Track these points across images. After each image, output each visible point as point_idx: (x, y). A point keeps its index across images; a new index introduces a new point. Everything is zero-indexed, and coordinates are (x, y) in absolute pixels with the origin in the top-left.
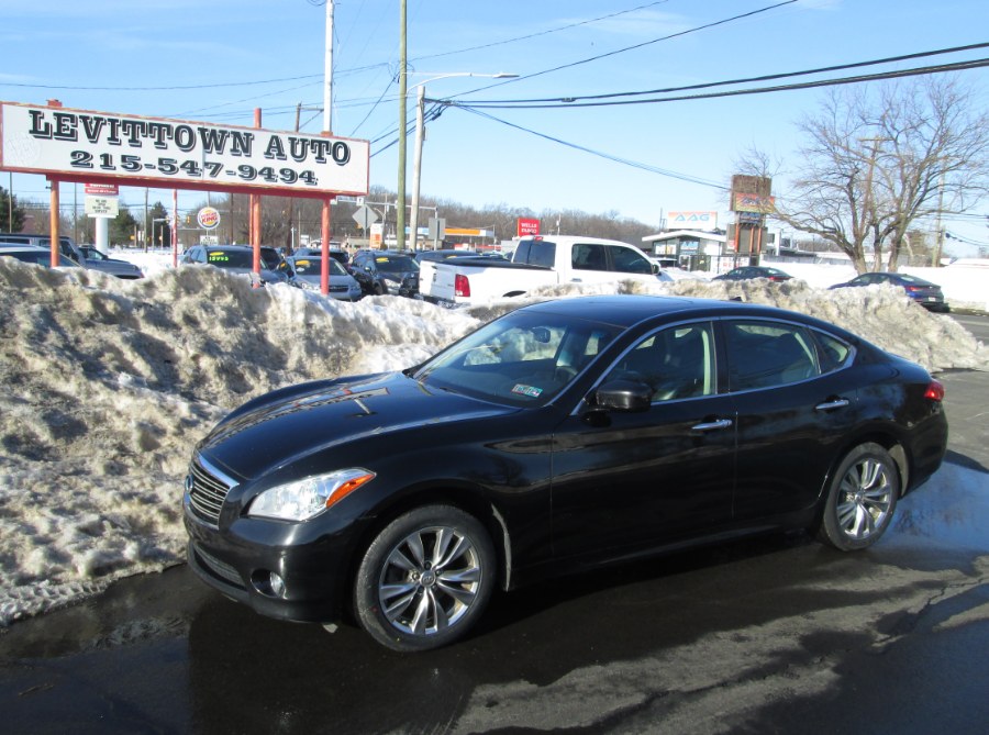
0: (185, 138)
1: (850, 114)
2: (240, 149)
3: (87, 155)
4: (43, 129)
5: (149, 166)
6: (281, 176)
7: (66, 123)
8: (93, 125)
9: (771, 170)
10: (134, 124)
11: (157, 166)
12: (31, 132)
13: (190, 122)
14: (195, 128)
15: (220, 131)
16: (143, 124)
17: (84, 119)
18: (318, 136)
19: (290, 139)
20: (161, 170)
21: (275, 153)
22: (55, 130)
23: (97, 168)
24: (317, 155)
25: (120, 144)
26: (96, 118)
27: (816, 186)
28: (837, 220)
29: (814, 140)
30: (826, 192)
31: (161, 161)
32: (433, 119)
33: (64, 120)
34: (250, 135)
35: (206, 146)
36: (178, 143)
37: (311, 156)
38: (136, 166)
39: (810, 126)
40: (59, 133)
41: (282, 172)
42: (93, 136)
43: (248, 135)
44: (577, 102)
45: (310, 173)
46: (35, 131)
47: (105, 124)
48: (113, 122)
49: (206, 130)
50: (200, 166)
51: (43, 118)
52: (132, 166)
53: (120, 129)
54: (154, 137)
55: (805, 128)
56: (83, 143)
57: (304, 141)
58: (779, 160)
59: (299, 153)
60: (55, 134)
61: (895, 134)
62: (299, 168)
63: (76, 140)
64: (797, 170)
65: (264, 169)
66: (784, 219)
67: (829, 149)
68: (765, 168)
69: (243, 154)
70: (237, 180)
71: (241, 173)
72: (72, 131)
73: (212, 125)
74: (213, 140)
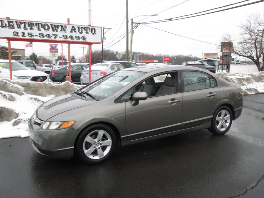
0: (46, 27)
1: (255, 23)
2: (63, 30)
3: (17, 33)
4: (4, 25)
5: (36, 36)
6: (75, 38)
7: (11, 23)
8: (19, 24)
9: (232, 39)
10: (31, 23)
11: (38, 36)
12: (1, 26)
13: (48, 23)
14: (49, 24)
15: (57, 25)
16: (34, 23)
17: (16, 22)
19: (78, 27)
20: (40, 37)
21: (73, 31)
22: (8, 26)
23: (21, 36)
24: (86, 32)
25: (27, 29)
26: (20, 22)
27: (245, 43)
28: (251, 53)
29: (244, 30)
30: (248, 45)
31: (39, 34)
32: (136, 28)
34: (66, 26)
35: (53, 30)
36: (44, 29)
37: (84, 32)
38: (32, 36)
40: (9, 26)
41: (76, 37)
42: (19, 27)
43: (65, 26)
44: (172, 19)
45: (84, 37)
46: (2, 26)
47: (22, 24)
48: (25, 23)
49: (53, 25)
50: (51, 35)
51: (4, 22)
52: (31, 36)
53: (27, 25)
54: (37, 27)
55: (242, 27)
56: (16, 29)
57: (82, 28)
58: (234, 37)
59: (81, 31)
60: (8, 27)
62: (81, 36)
63: (14, 28)
64: (239, 39)
65: (70, 36)
66: (235, 53)
67: (249, 33)
68: (230, 39)
69: (64, 32)
70: (62, 39)
71: (63, 37)
72: (13, 26)
73: (54, 23)
74: (55, 28)
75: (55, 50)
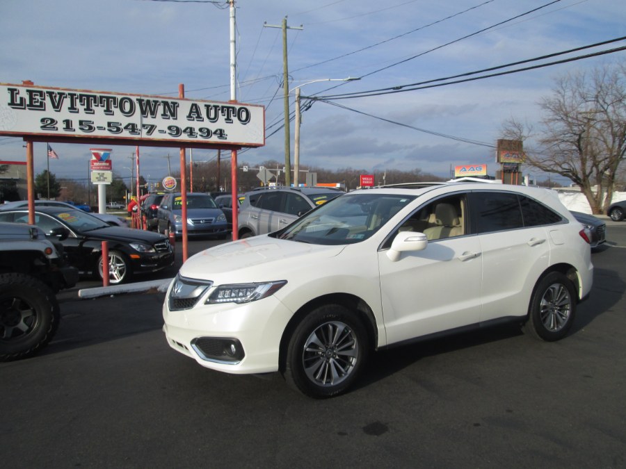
0: (127, 107)
1: (574, 96)
2: (169, 114)
3: (53, 121)
4: (18, 102)
5: (100, 128)
6: (199, 133)
7: (36, 97)
8: (57, 98)
9: (525, 133)
10: (88, 97)
11: (107, 128)
12: (9, 104)
13: (131, 95)
14: (134, 99)
15: (154, 101)
16: (95, 97)
17: (51, 94)
18: (226, 103)
19: (205, 105)
20: (110, 130)
21: (195, 116)
22: (28, 102)
23: (61, 130)
24: (226, 117)
25: (78, 112)
26: (59, 93)
27: (556, 142)
29: (552, 113)
30: (563, 146)
31: (109, 124)
32: (306, 110)
33: (35, 95)
34: (176, 103)
35: (143, 112)
36: (122, 111)
37: (222, 118)
38: (91, 128)
39: (548, 105)
40: (31, 105)
41: (201, 130)
42: (57, 107)
43: (174, 103)
45: (221, 130)
47: (66, 97)
48: (72, 96)
49: (143, 100)
50: (139, 127)
51: (18, 93)
52: (87, 128)
53: (78, 101)
54: (104, 106)
55: (544, 106)
56: (50, 112)
57: (216, 107)
58: (530, 127)
59: (212, 116)
60: (28, 106)
61: (605, 106)
62: (213, 127)
63: (44, 110)
64: (543, 133)
65: (187, 128)
66: (535, 165)
67: (562, 119)
68: (521, 133)
69: (171, 118)
70: (167, 137)
71: (169, 131)
72: (41, 103)
73: (147, 96)
74: (148, 107)
75: (104, 164)
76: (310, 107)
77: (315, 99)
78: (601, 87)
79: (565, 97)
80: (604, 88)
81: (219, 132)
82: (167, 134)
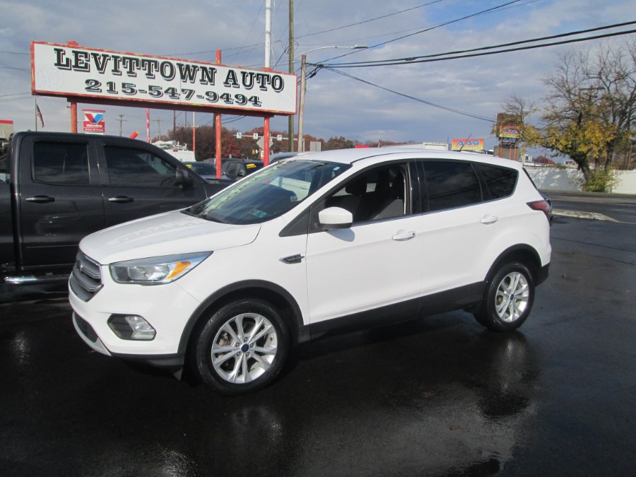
0: (168, 72)
1: (576, 73)
2: (207, 79)
3: (97, 83)
4: (64, 63)
5: (142, 91)
6: (236, 100)
7: (81, 58)
8: (101, 60)
9: (526, 109)
10: (131, 59)
11: (148, 91)
12: (56, 65)
13: (171, 59)
14: (174, 63)
15: (193, 66)
16: (137, 60)
17: (95, 55)
18: (262, 70)
19: (242, 72)
20: (151, 94)
21: (231, 83)
22: (73, 63)
23: (105, 93)
24: (260, 84)
25: (121, 75)
26: (103, 55)
27: (557, 119)
29: (555, 89)
30: (563, 123)
31: (150, 88)
32: (311, 77)
33: (80, 56)
34: (214, 69)
35: (183, 77)
36: (163, 74)
37: (257, 85)
38: (133, 91)
39: (551, 81)
40: (77, 66)
41: (236, 96)
42: (101, 68)
43: (212, 69)
45: (256, 98)
47: (110, 59)
48: (116, 58)
49: (183, 65)
50: (179, 91)
51: (64, 54)
52: (130, 91)
53: (121, 63)
54: (145, 70)
55: (547, 82)
56: (94, 74)
57: (251, 74)
58: (532, 102)
59: (248, 83)
60: (74, 67)
61: (608, 84)
62: (248, 94)
63: (89, 71)
64: (543, 110)
65: (224, 94)
67: (564, 95)
68: (522, 108)
69: (209, 83)
70: (205, 102)
71: (207, 97)
72: (86, 64)
73: (187, 61)
74: (188, 73)
75: (97, 126)
76: (315, 74)
77: (321, 66)
78: (604, 63)
79: (568, 73)
80: (608, 65)
81: (253, 99)
82: (205, 99)
